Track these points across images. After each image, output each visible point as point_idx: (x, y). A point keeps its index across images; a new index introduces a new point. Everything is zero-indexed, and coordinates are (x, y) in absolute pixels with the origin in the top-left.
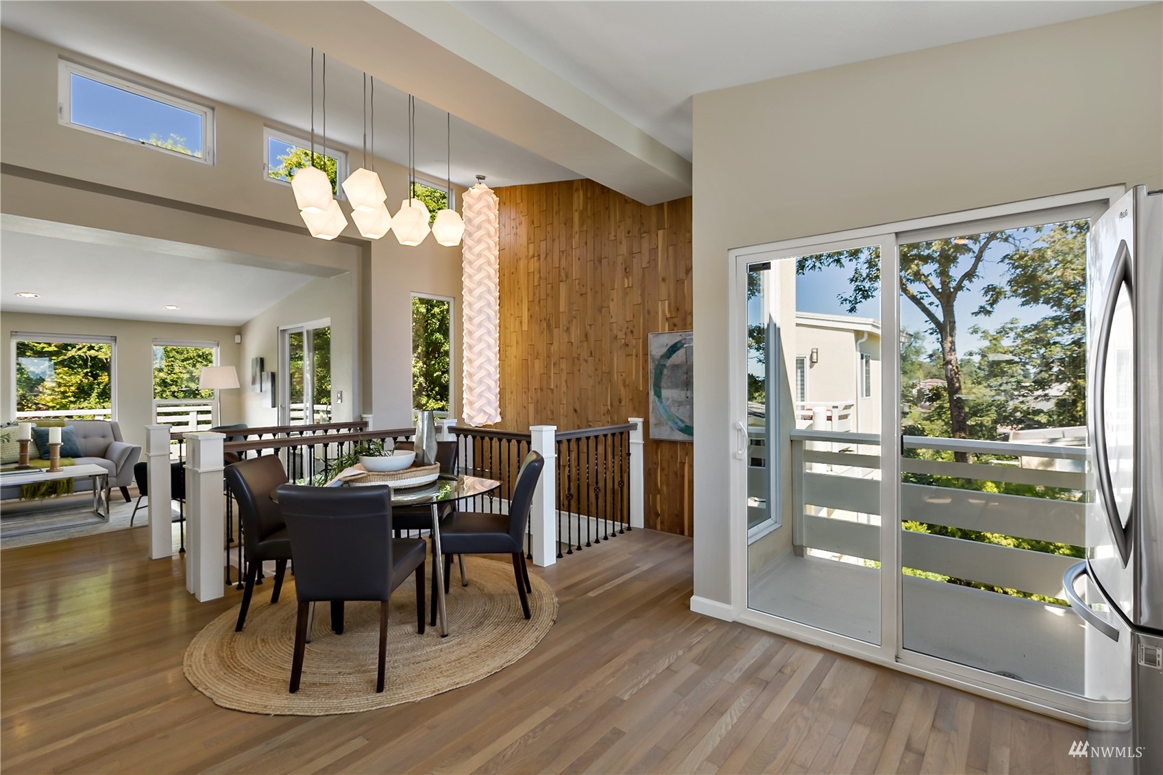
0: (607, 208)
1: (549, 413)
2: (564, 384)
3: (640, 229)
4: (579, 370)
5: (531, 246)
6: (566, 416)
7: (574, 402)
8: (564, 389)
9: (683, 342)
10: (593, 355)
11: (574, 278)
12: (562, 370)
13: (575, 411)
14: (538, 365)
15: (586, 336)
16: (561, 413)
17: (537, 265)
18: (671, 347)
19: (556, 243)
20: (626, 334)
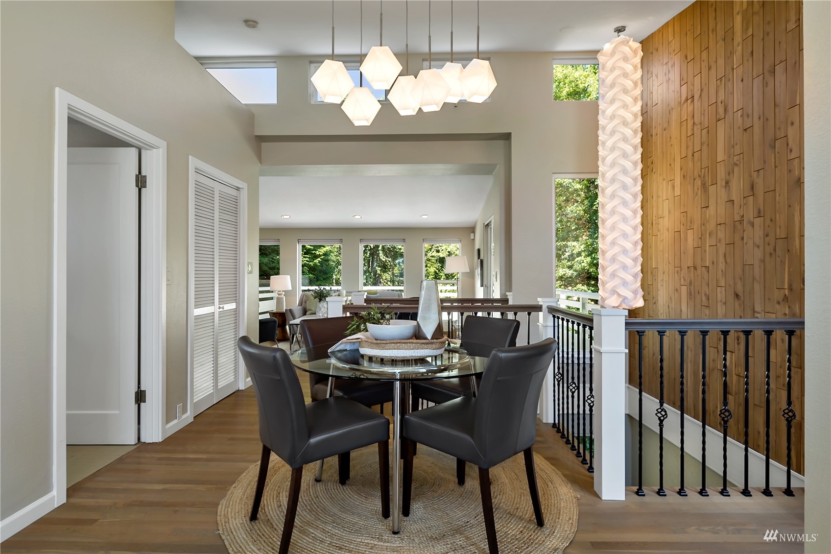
1: (704, 298)
4: (743, 238)
5: (684, 87)
6: (725, 303)
7: (735, 284)
8: (722, 266)
10: (762, 215)
12: (720, 240)
13: (737, 296)
14: (691, 239)
16: (719, 299)
17: (690, 109)
19: (713, 71)
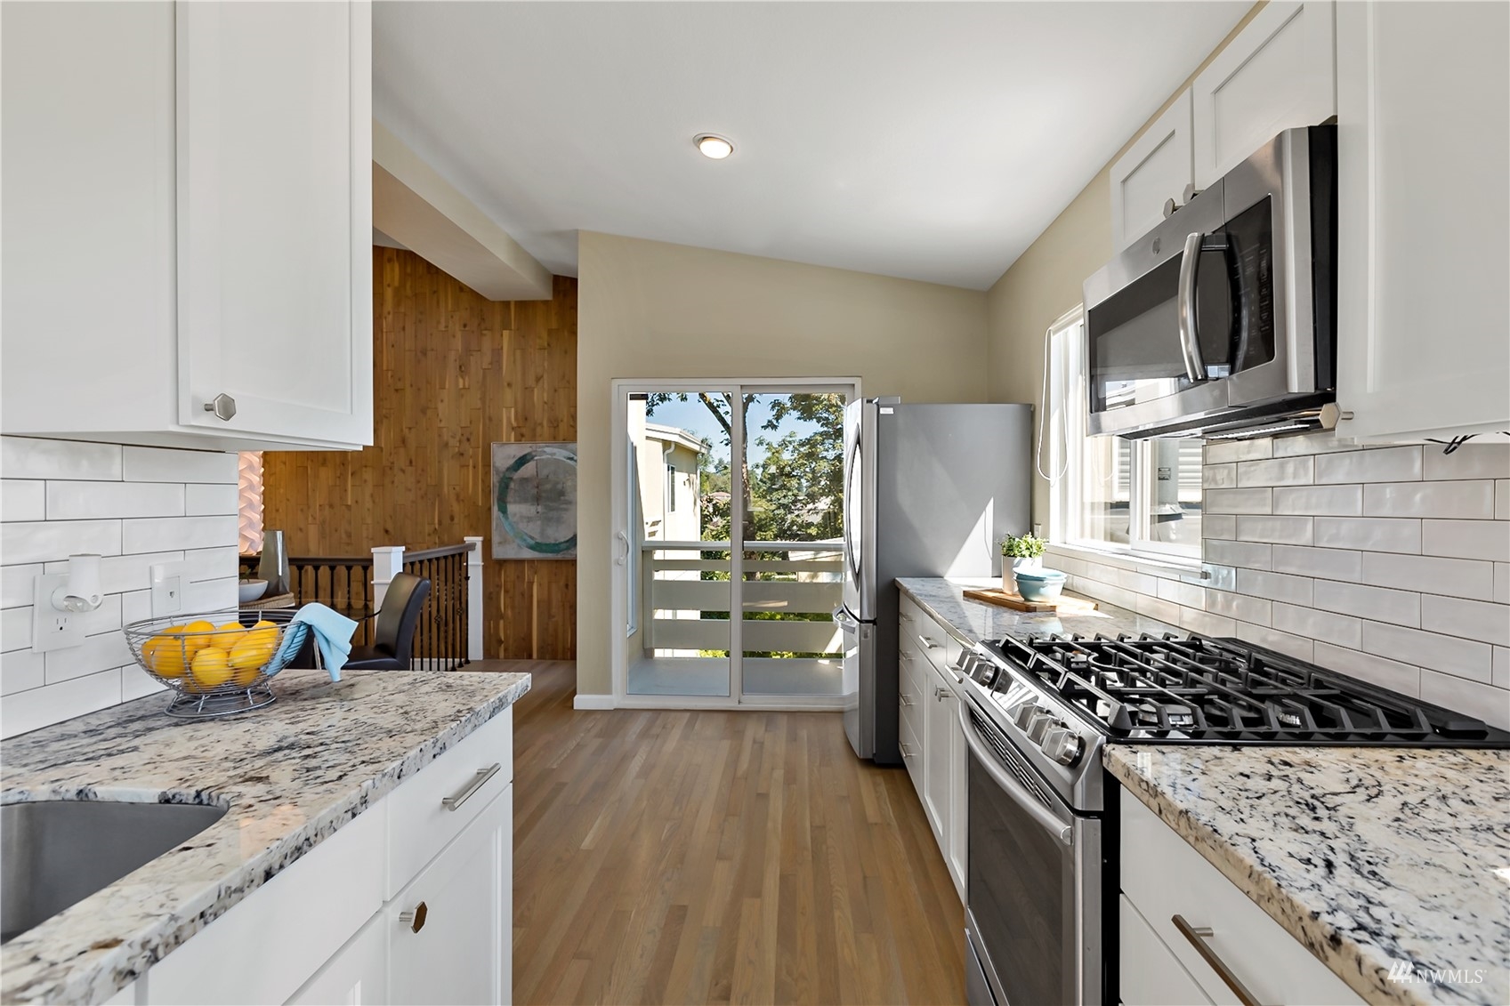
0: (435, 292)
1: (344, 536)
2: (368, 498)
3: (479, 325)
4: (393, 482)
6: (372, 539)
7: (385, 521)
8: (369, 504)
9: (534, 454)
10: (414, 464)
11: (385, 368)
12: (366, 481)
13: (386, 531)
14: (325, 476)
15: (404, 441)
16: (365, 535)
18: (520, 459)
20: (460, 441)
